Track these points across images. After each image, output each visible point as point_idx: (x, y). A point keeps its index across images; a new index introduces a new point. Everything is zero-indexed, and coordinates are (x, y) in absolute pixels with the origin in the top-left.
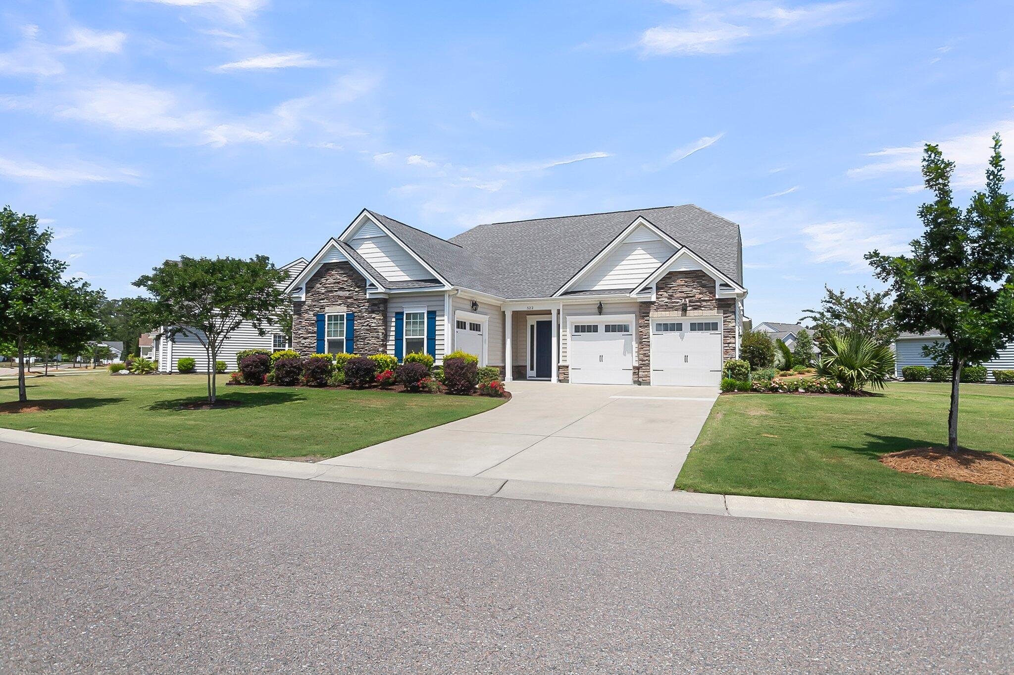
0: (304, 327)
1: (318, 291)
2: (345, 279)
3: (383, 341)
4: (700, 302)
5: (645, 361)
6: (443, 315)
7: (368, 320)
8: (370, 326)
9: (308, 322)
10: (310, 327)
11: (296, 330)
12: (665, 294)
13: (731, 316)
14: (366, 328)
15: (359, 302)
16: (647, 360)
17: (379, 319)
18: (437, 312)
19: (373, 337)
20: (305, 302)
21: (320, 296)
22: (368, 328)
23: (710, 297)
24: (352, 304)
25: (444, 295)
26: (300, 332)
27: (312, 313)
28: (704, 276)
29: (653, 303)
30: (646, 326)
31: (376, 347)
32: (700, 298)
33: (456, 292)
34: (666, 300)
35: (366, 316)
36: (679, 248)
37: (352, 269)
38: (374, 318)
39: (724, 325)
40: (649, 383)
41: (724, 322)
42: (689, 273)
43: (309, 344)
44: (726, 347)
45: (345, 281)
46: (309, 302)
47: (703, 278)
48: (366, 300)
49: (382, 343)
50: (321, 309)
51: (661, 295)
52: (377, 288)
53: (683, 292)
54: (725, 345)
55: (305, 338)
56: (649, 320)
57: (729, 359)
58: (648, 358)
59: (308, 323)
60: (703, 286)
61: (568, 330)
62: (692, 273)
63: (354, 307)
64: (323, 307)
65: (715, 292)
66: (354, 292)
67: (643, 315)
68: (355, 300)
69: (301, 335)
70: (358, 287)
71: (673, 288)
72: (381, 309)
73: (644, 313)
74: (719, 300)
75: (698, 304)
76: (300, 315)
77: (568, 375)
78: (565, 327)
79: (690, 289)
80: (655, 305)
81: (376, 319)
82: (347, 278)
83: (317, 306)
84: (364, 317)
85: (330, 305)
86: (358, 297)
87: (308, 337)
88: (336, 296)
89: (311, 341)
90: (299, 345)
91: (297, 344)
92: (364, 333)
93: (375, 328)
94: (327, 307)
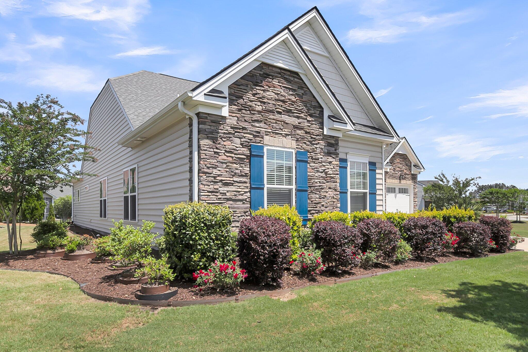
0: (226, 163)
2: (293, 98)
4: (406, 175)
6: (381, 169)
7: (323, 164)
8: (326, 173)
9: (233, 155)
10: (235, 165)
11: (208, 168)
12: (392, 168)
14: (321, 175)
15: (312, 138)
18: (377, 164)
19: (330, 188)
21: (254, 114)
22: (323, 175)
23: (409, 172)
24: (303, 138)
25: (381, 147)
26: (215, 172)
27: (237, 141)
31: (334, 202)
32: (406, 172)
35: (322, 158)
37: (303, 86)
38: (330, 163)
39: (414, 190)
43: (235, 195)
45: (293, 102)
46: (233, 121)
50: (255, 136)
52: (346, 124)
53: (399, 167)
54: (414, 202)
55: (226, 184)
59: (232, 157)
60: (407, 165)
62: (403, 156)
63: (305, 143)
64: (257, 135)
65: (411, 169)
66: (306, 121)
68: (306, 133)
70: (311, 116)
71: (396, 164)
74: (413, 175)
76: (214, 140)
79: (402, 166)
80: (388, 174)
81: (333, 164)
82: (296, 97)
83: (249, 131)
84: (318, 159)
85: (271, 133)
86: (311, 129)
87: (232, 182)
88: (281, 121)
89: (239, 190)
90: (214, 196)
91: (210, 194)
92: (320, 182)
93: (332, 176)
94: (267, 135)
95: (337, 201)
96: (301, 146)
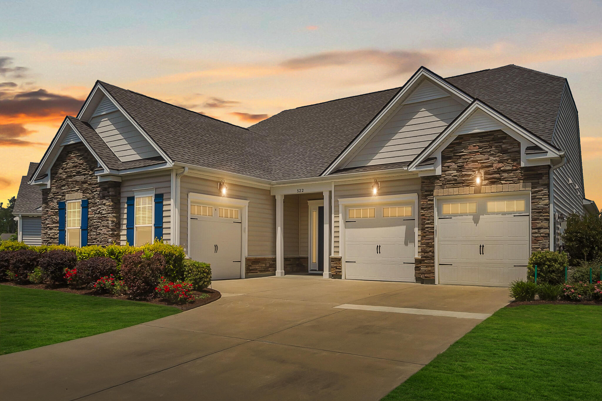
0: (50, 216)
1: (60, 177)
2: (81, 162)
3: (112, 230)
4: (499, 174)
5: (427, 252)
6: (169, 199)
7: (100, 206)
8: (101, 214)
9: (53, 211)
10: (54, 217)
11: (44, 220)
12: (454, 166)
13: (542, 190)
15: (92, 187)
16: (430, 251)
17: (109, 205)
18: (164, 195)
19: (103, 226)
20: (50, 189)
21: (62, 182)
22: (99, 215)
23: (513, 166)
24: (87, 189)
25: (170, 175)
26: (47, 222)
27: (55, 201)
28: (505, 138)
29: (437, 177)
30: (429, 208)
31: (106, 237)
32: (500, 168)
33: (183, 170)
34: (455, 173)
35: (98, 202)
36: (470, 102)
37: (87, 150)
38: (104, 204)
39: (532, 203)
40: (433, 282)
41: (532, 199)
42: (485, 136)
43: (53, 235)
44: (536, 233)
45: (81, 164)
46: (54, 190)
47: (504, 141)
48: (98, 184)
49: (111, 232)
50: (62, 196)
51: (448, 167)
52: (104, 170)
53: (476, 161)
54: (534, 231)
55: (51, 229)
56: (432, 200)
57: (540, 249)
58: (431, 249)
60: (504, 151)
61: (340, 215)
62: (490, 135)
63: (88, 193)
65: (520, 159)
66: (89, 175)
67: (426, 193)
68: (89, 184)
69: (48, 226)
70: (91, 170)
71: (463, 157)
72: (110, 193)
73: (426, 191)
74: (526, 169)
75: (497, 176)
77: (340, 269)
78: (337, 212)
79: (486, 156)
80: (440, 181)
81: (106, 205)
82: (83, 160)
83: (59, 194)
84: (96, 204)
85: (70, 191)
86: (92, 181)
87: (52, 227)
88: (74, 181)
89: (55, 232)
90: (46, 236)
91: (44, 235)
92: (96, 221)
93: (105, 215)
94: (68, 193)
95: (109, 237)
96: (86, 196)
